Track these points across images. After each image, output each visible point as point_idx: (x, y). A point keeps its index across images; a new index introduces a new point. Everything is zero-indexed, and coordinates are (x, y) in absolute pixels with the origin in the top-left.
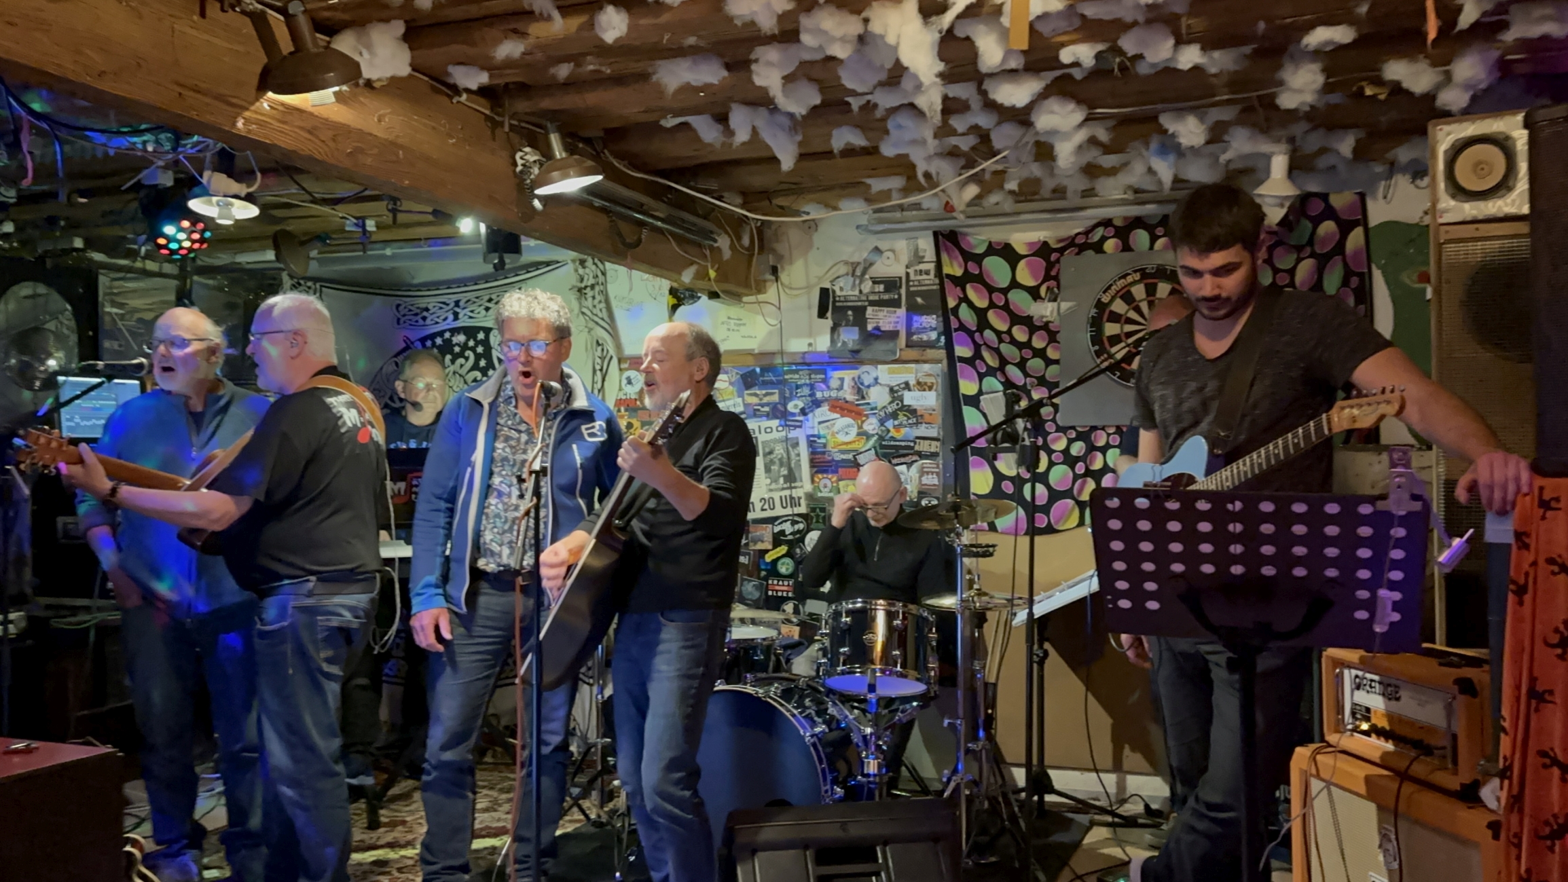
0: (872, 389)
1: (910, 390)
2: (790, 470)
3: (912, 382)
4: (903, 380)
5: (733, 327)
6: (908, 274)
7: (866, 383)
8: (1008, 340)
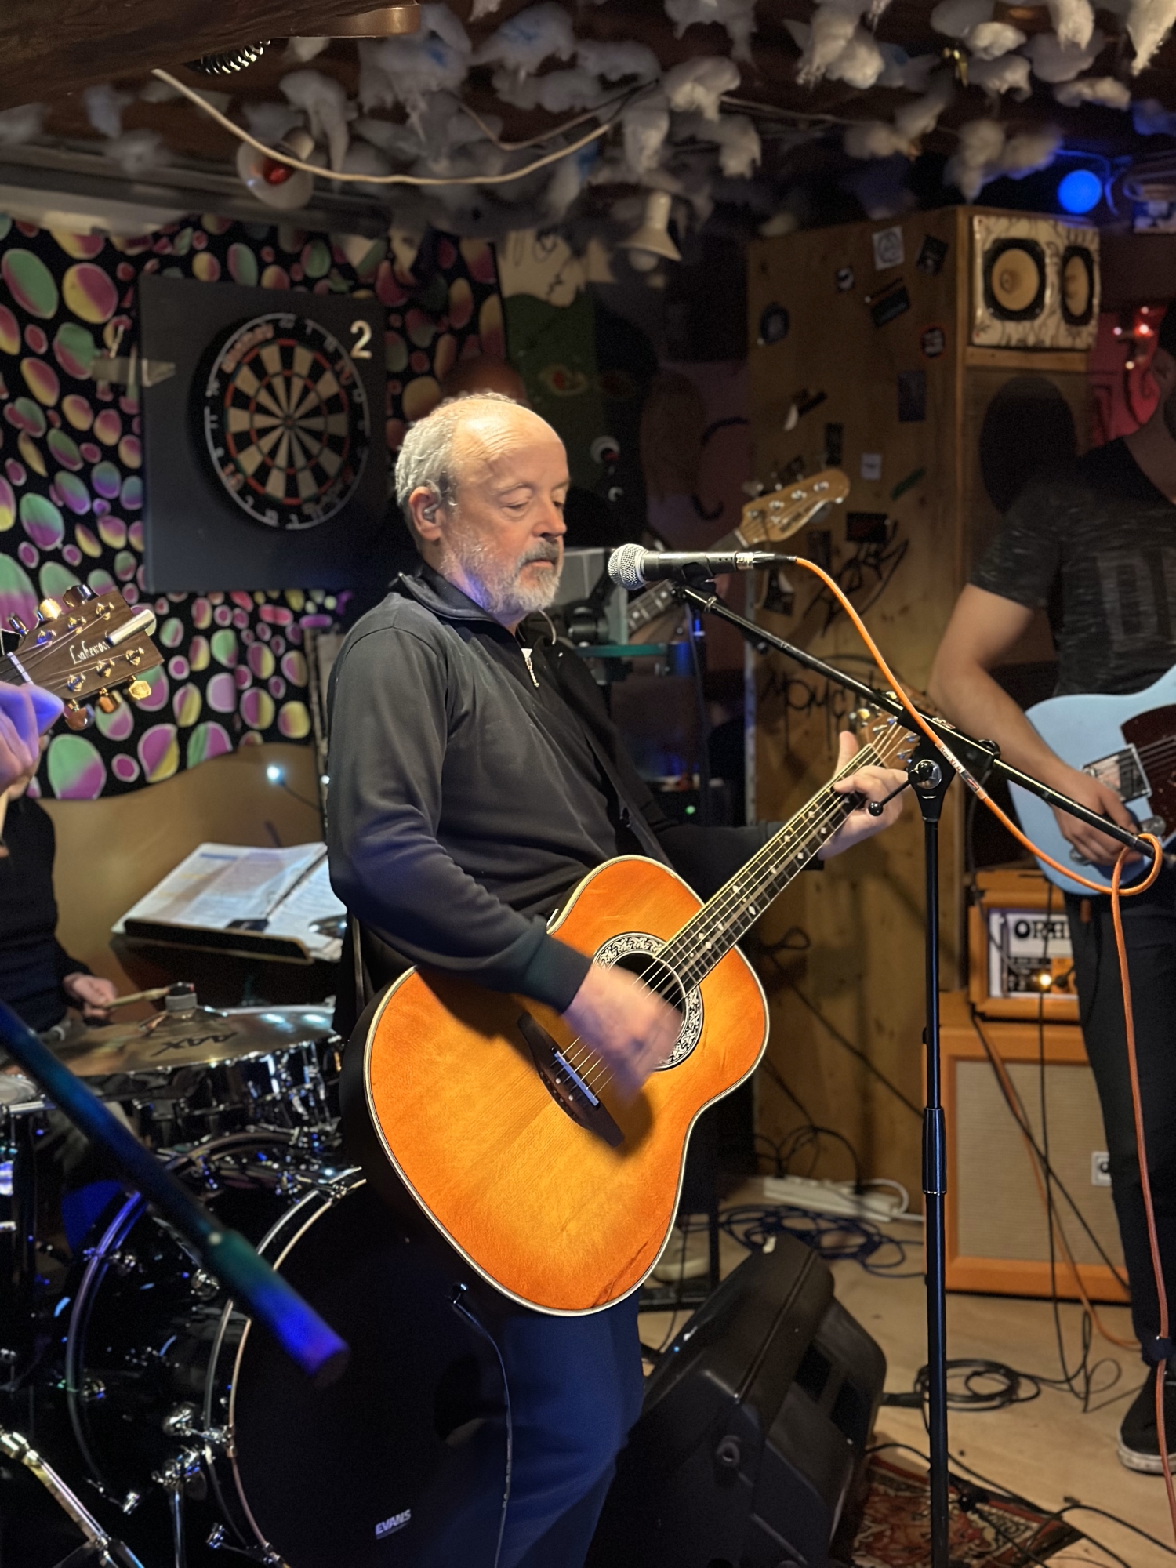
8: (58, 424)
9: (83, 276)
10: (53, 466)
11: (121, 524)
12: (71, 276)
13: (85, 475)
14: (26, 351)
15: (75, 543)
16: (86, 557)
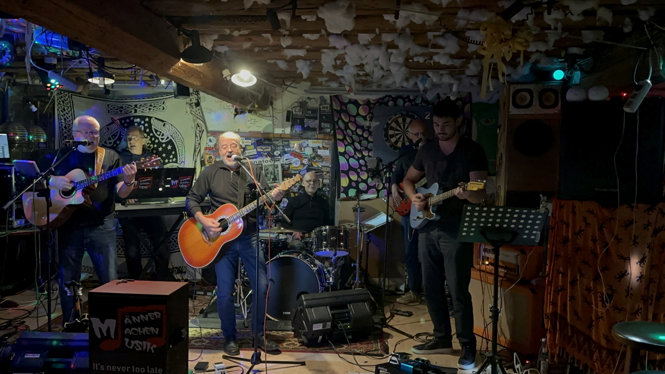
0: (306, 148)
1: (320, 149)
2: (275, 176)
3: (321, 146)
4: (317, 146)
5: (252, 122)
6: (320, 108)
7: (304, 146)
8: (355, 134)
9: (363, 108)
10: (353, 141)
11: (367, 151)
12: (361, 108)
13: (360, 143)
14: (350, 121)
15: (356, 155)
16: (358, 157)
